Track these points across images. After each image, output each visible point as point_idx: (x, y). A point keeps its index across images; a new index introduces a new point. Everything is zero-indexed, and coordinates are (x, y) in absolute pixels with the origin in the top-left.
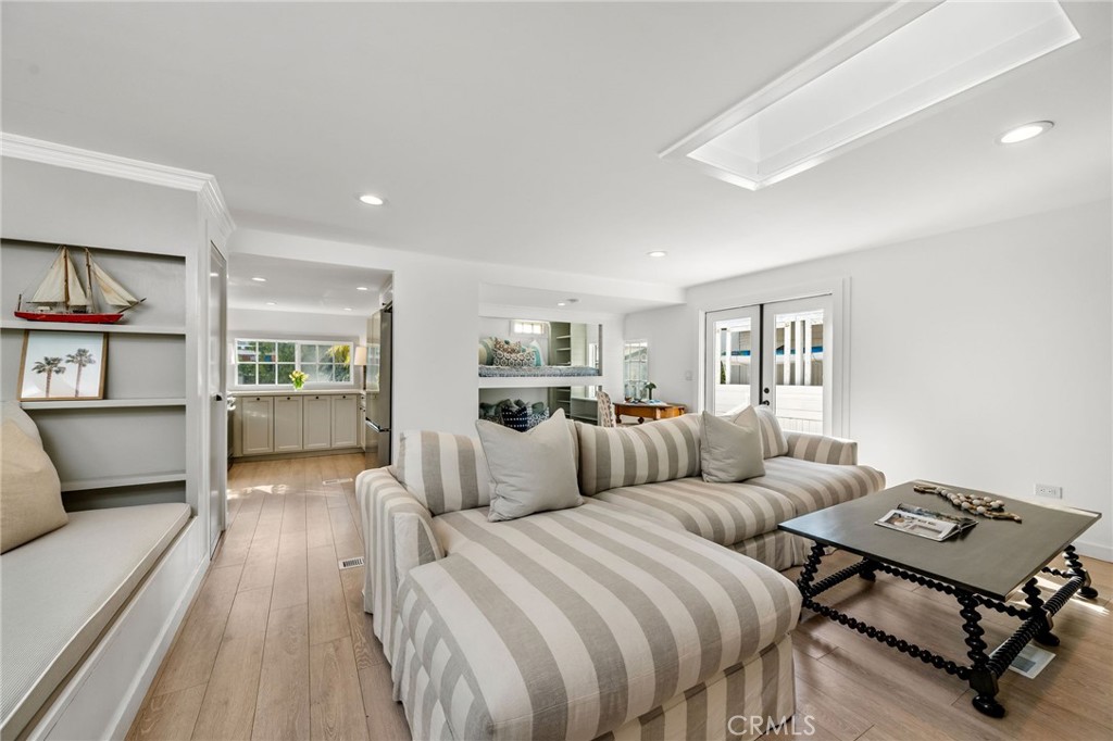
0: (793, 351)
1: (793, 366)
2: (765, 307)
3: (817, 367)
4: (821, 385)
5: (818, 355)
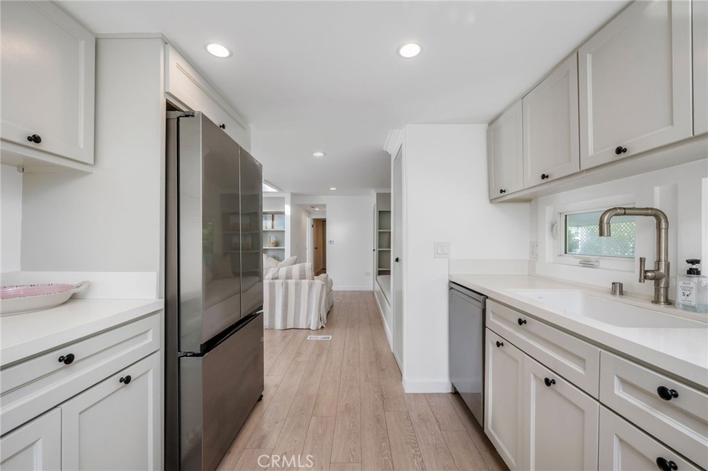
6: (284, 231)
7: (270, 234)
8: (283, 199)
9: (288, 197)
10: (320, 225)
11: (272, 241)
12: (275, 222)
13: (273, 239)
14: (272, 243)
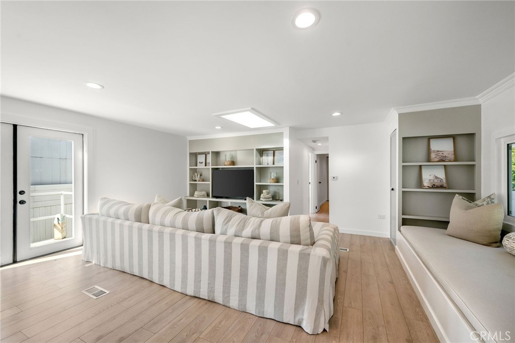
6: (283, 167)
7: (271, 170)
8: (282, 134)
9: (286, 132)
10: (323, 160)
11: (272, 177)
12: (276, 157)
13: (273, 175)
14: (273, 179)
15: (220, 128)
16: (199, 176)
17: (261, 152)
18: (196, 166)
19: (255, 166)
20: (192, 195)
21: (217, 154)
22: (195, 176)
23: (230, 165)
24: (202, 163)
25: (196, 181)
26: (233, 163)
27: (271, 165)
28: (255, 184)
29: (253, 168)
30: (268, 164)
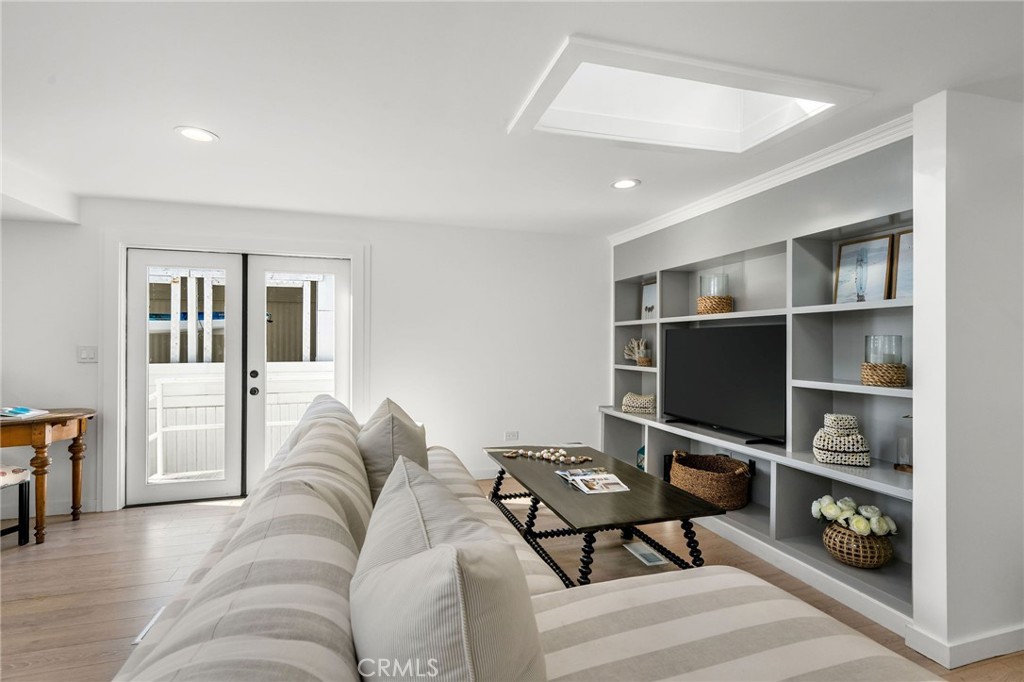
0: (184, 316)
1: (184, 336)
2: (250, 258)
3: (218, 339)
4: (222, 361)
5: (220, 323)
6: (909, 310)
7: (873, 326)
11: (876, 359)
13: (882, 351)
14: (874, 367)
15: (631, 184)
16: (642, 348)
17: (830, 249)
18: (639, 318)
19: (789, 311)
20: (618, 404)
21: (685, 277)
22: (631, 350)
23: (714, 310)
24: (650, 309)
25: (634, 363)
26: (729, 302)
27: (875, 300)
28: (791, 383)
29: (784, 317)
30: (861, 299)
